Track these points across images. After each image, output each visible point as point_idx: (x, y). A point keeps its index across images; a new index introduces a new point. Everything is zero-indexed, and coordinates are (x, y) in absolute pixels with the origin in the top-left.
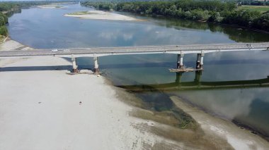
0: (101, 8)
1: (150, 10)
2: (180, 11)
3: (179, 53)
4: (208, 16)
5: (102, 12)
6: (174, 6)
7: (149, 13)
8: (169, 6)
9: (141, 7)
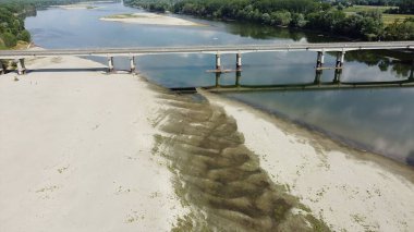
0: (153, 9)
1: (219, 11)
2: (257, 12)
3: (215, 53)
4: (288, 21)
5: (152, 14)
6: (250, 6)
7: (218, 17)
8: (244, 6)
9: (207, 8)
